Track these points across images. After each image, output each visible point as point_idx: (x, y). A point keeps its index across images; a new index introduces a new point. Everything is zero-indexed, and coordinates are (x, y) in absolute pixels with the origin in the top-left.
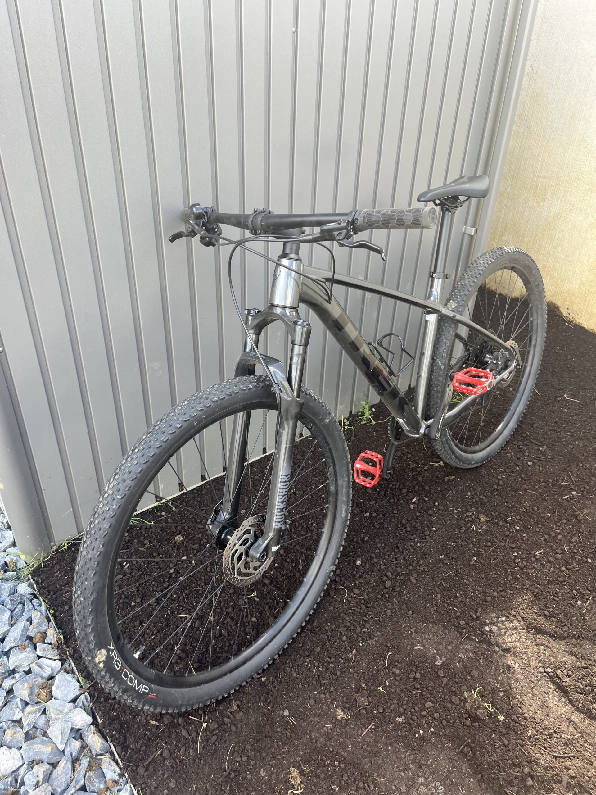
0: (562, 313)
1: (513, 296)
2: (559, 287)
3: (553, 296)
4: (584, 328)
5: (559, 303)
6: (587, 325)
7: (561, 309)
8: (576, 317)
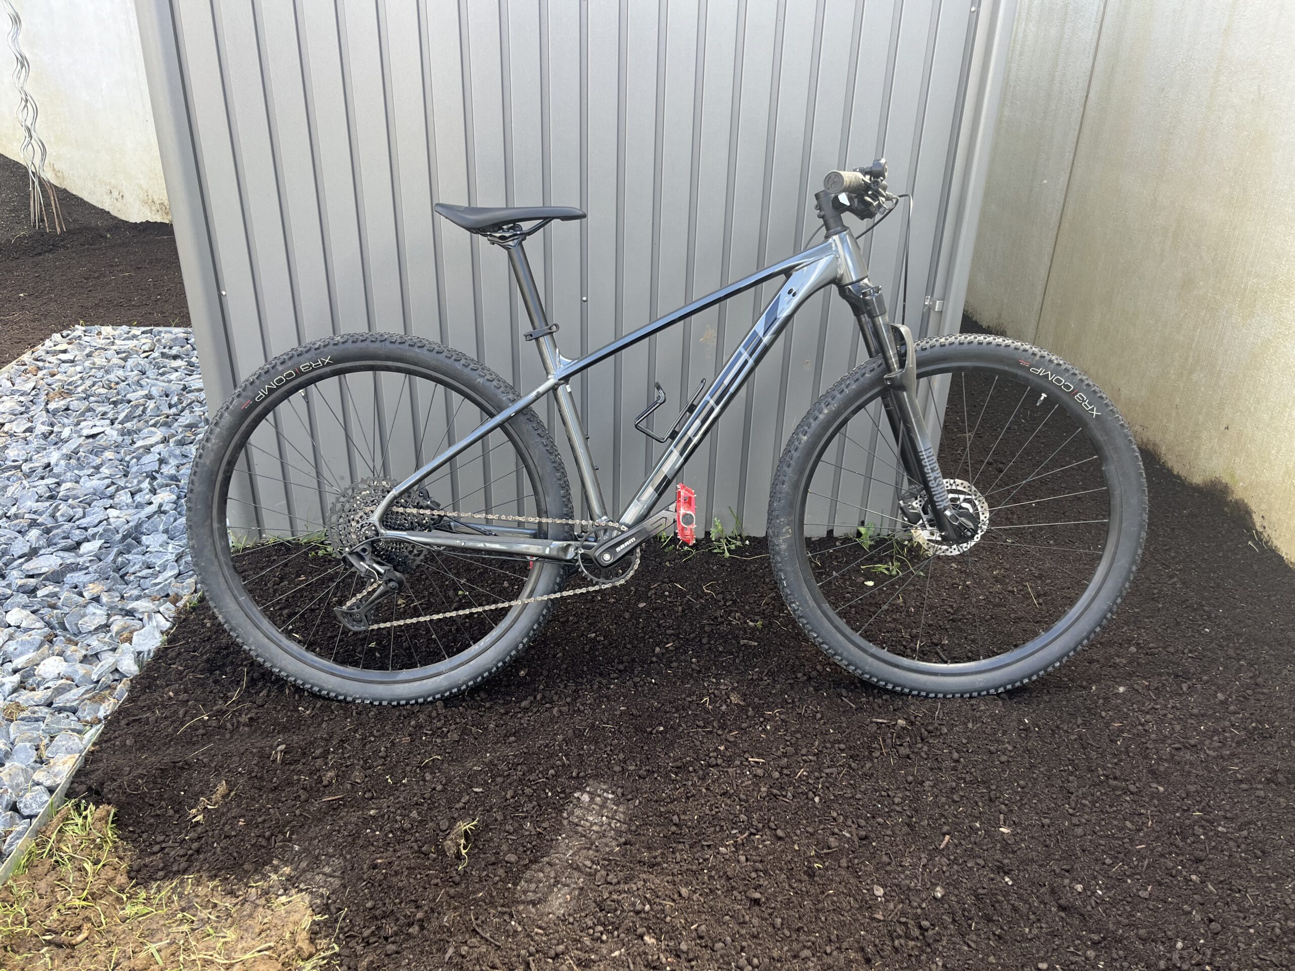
0: (1253, 524)
1: (1194, 481)
2: (1256, 475)
3: (1245, 489)
4: (1281, 558)
5: (1253, 506)
6: (1287, 554)
7: (1254, 516)
8: (1273, 535)
